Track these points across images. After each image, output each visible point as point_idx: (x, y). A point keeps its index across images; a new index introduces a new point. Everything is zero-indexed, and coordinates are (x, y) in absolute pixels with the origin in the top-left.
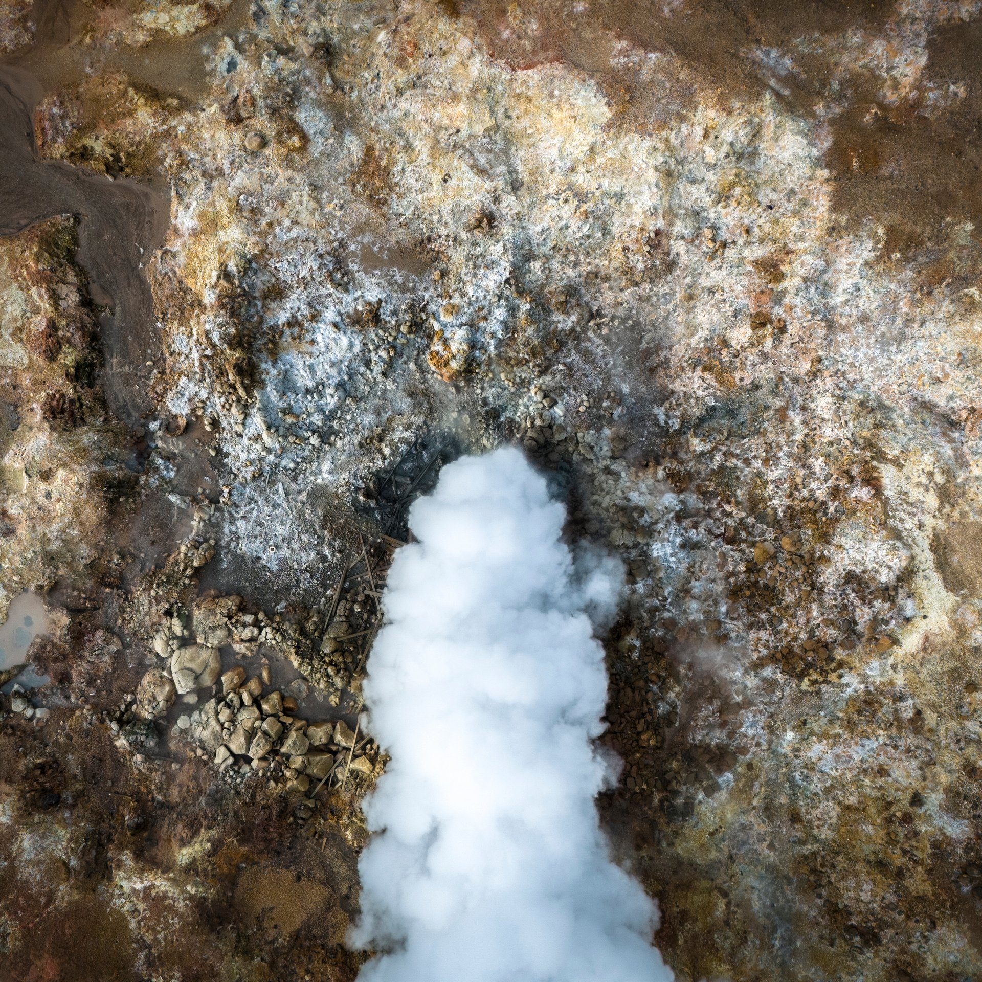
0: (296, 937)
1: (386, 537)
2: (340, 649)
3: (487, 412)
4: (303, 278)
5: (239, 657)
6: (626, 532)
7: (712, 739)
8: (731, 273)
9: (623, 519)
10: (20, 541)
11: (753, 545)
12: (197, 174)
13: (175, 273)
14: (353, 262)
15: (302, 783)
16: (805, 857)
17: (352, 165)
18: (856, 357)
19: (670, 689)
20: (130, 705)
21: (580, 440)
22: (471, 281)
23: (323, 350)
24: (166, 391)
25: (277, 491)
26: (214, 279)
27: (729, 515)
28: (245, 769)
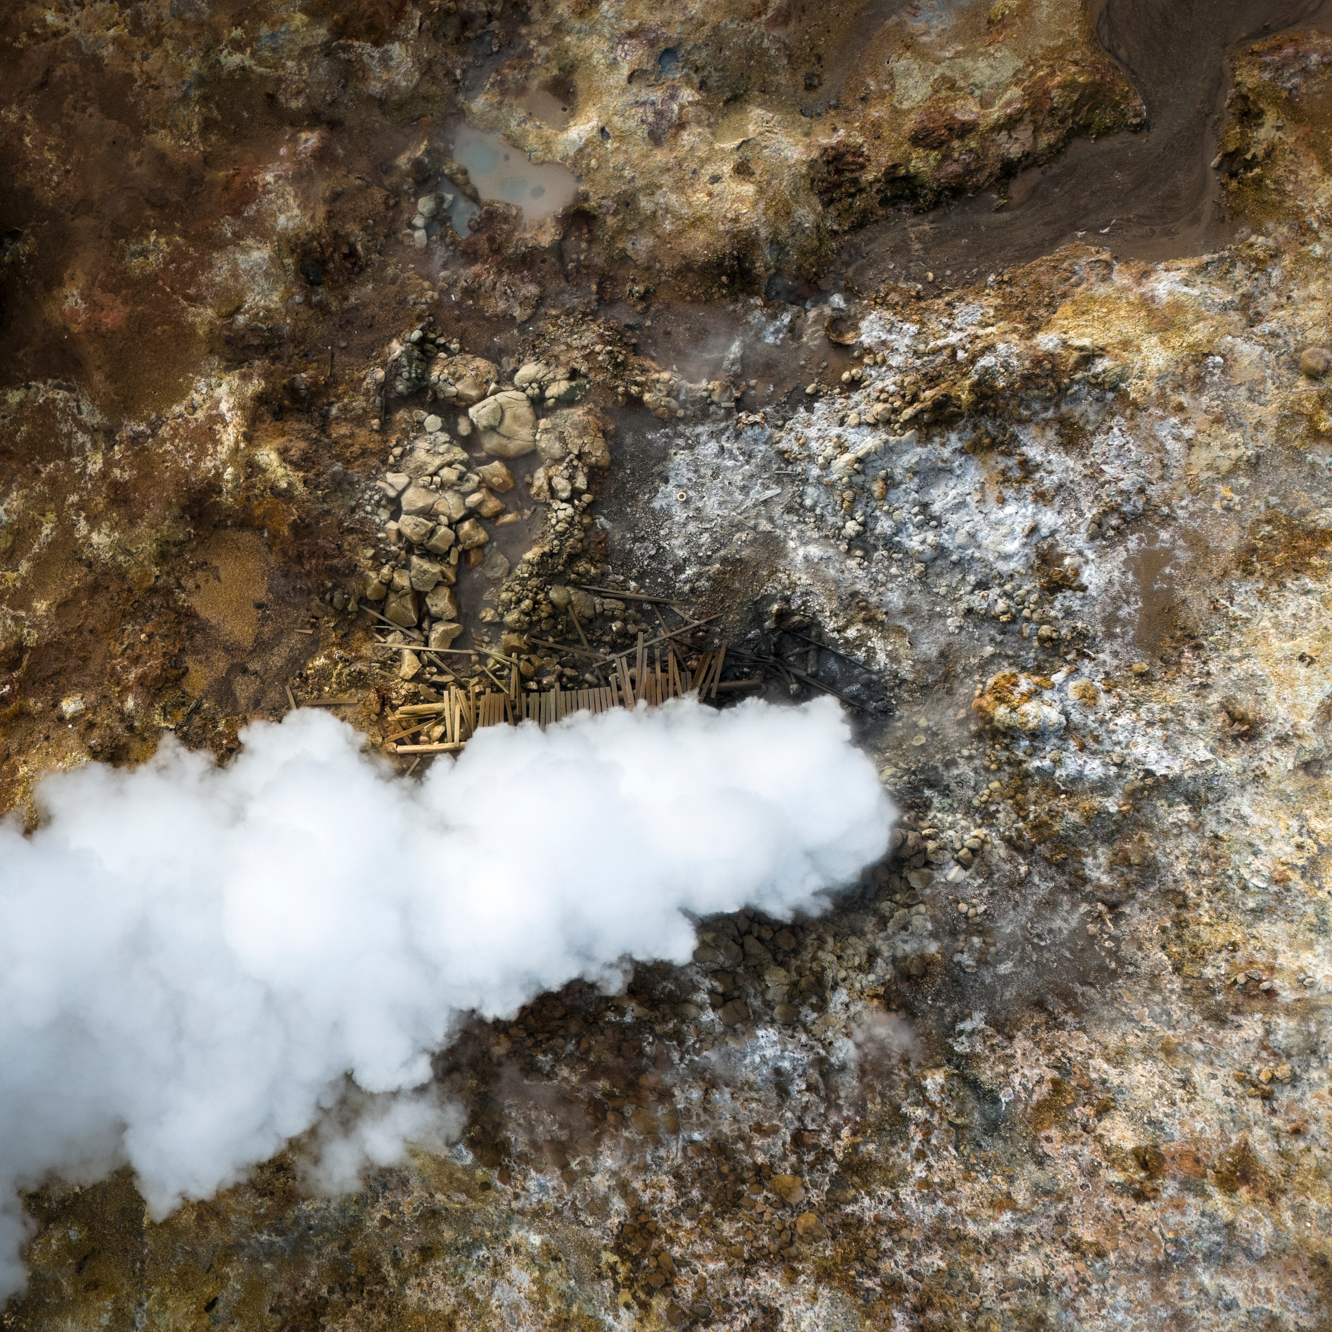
0: (190, 614)
1: (723, 651)
2: (557, 611)
3: (935, 768)
4: (1102, 471)
5: (528, 479)
6: (786, 988)
7: (514, 1131)
8: (1221, 1112)
9: (803, 983)
10: (646, 156)
11: (797, 1172)
12: (1247, 287)
13: (1078, 285)
14: (1141, 539)
15: (376, 590)
16: (378, 1269)
17: (1303, 513)
18: (1116, 1310)
19: (572, 1069)
20: (444, 348)
21: (913, 910)
22: (1139, 718)
23: (993, 517)
24: (892, 307)
25: (768, 488)
26: (1077, 343)
27: (836, 1135)
28: (384, 515)
